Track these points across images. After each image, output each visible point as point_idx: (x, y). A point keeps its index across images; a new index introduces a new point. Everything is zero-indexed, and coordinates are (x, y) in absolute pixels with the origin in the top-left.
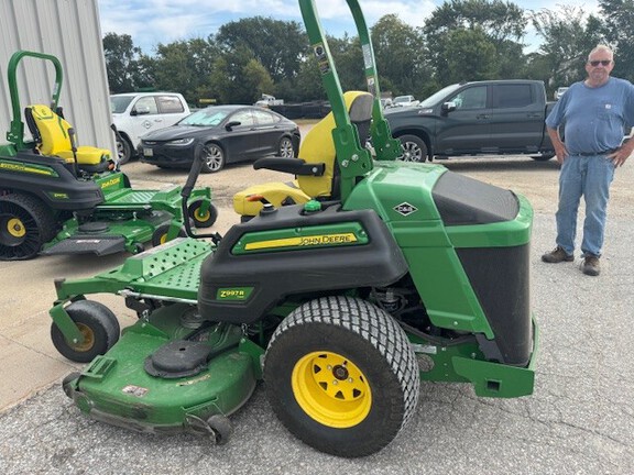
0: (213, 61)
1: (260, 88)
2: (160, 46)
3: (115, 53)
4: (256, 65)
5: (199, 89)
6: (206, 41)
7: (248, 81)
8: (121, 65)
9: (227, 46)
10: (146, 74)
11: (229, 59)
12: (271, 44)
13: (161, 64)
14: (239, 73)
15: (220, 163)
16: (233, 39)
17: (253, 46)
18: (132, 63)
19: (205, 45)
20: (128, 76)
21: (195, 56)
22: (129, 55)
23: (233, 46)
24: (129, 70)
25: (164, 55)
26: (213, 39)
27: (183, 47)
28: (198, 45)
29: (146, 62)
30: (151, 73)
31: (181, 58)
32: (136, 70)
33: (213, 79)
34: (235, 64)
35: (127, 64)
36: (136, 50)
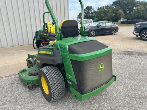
0: (110, 11)
1: (121, 16)
2: (98, 8)
3: (89, 10)
4: (121, 11)
5: (105, 18)
6: (109, 6)
7: (118, 15)
8: (89, 13)
9: (114, 7)
10: (94, 14)
11: (114, 10)
12: (126, 5)
13: (98, 12)
14: (116, 13)
15: (94, 35)
16: (116, 5)
17: (121, 6)
18: (92, 12)
19: (109, 7)
20: (90, 15)
21: (106, 10)
22: (91, 10)
23: (115, 6)
24: (91, 14)
25: (99, 10)
26: (111, 5)
27: (103, 8)
28: (107, 7)
29: (95, 12)
30: (95, 14)
31: (102, 10)
32: (92, 14)
33: (109, 15)
34: (115, 11)
35: (90, 12)
36: (93, 9)
